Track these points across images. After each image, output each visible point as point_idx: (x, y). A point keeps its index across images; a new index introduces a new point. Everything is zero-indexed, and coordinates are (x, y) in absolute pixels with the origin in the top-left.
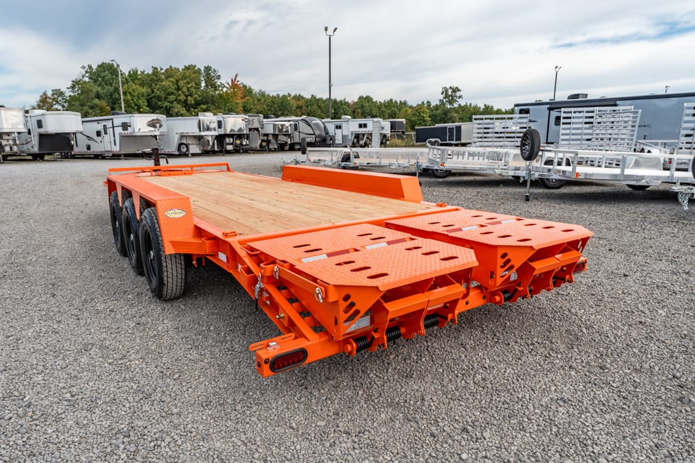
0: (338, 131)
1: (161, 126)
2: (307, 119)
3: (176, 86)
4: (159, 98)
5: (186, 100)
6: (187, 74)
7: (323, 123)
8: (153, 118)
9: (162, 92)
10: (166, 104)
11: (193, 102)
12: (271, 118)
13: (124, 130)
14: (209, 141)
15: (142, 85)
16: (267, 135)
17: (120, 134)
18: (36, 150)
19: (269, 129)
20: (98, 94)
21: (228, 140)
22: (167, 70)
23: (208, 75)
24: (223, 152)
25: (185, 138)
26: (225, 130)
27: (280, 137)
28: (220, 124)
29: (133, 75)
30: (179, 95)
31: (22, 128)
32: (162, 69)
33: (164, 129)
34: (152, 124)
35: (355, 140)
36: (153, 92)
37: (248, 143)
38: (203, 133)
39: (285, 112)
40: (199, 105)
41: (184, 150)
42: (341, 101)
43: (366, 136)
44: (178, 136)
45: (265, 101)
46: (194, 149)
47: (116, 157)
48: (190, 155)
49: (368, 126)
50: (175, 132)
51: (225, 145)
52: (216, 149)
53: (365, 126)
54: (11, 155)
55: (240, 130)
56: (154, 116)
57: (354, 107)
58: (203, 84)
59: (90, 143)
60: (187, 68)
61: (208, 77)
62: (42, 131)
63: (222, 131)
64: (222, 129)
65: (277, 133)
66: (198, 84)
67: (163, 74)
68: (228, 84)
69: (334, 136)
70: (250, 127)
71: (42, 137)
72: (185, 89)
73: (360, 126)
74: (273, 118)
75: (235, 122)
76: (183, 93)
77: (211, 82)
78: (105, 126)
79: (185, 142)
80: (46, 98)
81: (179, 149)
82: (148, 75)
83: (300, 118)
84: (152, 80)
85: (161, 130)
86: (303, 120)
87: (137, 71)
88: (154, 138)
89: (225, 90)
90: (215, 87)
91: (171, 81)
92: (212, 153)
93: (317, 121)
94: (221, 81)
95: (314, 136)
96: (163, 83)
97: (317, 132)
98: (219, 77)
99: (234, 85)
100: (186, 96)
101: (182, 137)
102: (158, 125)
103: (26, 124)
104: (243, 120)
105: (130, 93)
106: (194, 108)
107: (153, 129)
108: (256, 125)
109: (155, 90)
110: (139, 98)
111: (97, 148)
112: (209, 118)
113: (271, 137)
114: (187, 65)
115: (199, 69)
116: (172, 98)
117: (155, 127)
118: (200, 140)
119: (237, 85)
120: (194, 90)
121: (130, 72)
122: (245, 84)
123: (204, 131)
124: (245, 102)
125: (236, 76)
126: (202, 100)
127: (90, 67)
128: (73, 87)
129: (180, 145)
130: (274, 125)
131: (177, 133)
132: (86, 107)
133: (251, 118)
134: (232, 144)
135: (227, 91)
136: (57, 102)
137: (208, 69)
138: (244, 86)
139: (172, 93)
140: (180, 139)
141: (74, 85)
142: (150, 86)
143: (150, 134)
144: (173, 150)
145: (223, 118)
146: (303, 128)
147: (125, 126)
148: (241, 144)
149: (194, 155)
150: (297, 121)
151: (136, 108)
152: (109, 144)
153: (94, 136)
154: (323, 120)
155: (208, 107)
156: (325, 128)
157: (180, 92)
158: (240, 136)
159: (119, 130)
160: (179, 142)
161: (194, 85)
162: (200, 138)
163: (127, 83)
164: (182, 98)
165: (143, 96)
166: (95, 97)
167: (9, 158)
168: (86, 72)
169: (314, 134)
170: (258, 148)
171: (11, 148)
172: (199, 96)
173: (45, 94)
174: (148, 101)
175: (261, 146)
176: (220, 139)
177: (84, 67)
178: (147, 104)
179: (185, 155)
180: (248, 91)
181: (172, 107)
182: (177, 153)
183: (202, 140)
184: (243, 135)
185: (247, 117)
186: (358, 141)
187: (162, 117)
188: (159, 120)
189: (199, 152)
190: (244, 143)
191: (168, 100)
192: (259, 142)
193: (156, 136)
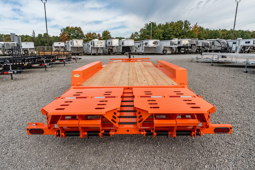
0: (234, 45)
1: (157, 44)
2: (219, 40)
3: (173, 29)
4: (167, 33)
5: (176, 34)
6: (178, 24)
7: (227, 42)
8: (155, 41)
9: (168, 31)
10: (169, 35)
11: (178, 34)
12: (203, 40)
13: (146, 45)
14: (174, 49)
15: (162, 29)
16: (199, 47)
17: (144, 46)
18: (121, 51)
19: (200, 45)
20: (148, 33)
21: (182, 49)
22: (171, 23)
23: (186, 24)
24: (179, 53)
25: (166, 48)
26: (181, 45)
27: (205, 48)
28: (179, 43)
29: (160, 26)
30: (174, 32)
31: (118, 45)
32: (169, 23)
33: (158, 45)
34: (154, 43)
35: (243, 49)
36: (165, 31)
37: (191, 50)
38: (172, 46)
39: (216, 37)
40: (181, 35)
41: (165, 52)
42: (246, 31)
43: (249, 47)
44: (163, 47)
45: (208, 33)
46: (169, 52)
47: (143, 54)
48: (167, 54)
49: (250, 42)
50: (162, 46)
51: (181, 50)
52: (177, 52)
53: (249, 42)
54: (115, 53)
55: (187, 44)
56: (155, 40)
57: (252, 33)
58: (183, 27)
59: (136, 49)
60: (178, 22)
61: (186, 25)
62: (123, 45)
63: (179, 45)
64: (180, 45)
65: (203, 46)
66: (181, 28)
67: (169, 25)
68: (193, 27)
69: (232, 47)
70: (192, 43)
71: (123, 47)
72: (176, 30)
73: (246, 43)
74: (204, 40)
75: (185, 42)
76: (175, 31)
77: (186, 27)
78: (141, 44)
79: (166, 50)
80: (133, 35)
81: (163, 52)
82: (164, 26)
83: (216, 40)
84: (165, 27)
85: (157, 45)
86: (217, 40)
87: (161, 24)
88: (154, 48)
89: (191, 29)
90: (188, 28)
91: (172, 27)
92: (175, 53)
93: (224, 41)
94: (190, 26)
95: (221, 47)
96: (169, 28)
97: (223, 46)
98: (190, 24)
99: (195, 27)
100: (176, 32)
101: (165, 47)
102: (156, 43)
103: (119, 44)
104: (188, 41)
105: (157, 32)
106: (179, 36)
107: (154, 45)
108: (195, 43)
109: (166, 31)
110: (160, 34)
111: (138, 51)
112: (176, 40)
113: (201, 48)
114: (178, 21)
115: (183, 22)
116: (171, 33)
117: (155, 44)
118: (171, 49)
119: (197, 27)
120: (179, 30)
121: (159, 25)
122: (200, 26)
123: (172, 45)
124: (199, 34)
125: (197, 23)
126: (182, 33)
127: (147, 24)
128: (141, 31)
129: (164, 50)
130: (203, 43)
131: (163, 46)
132: (144, 38)
133: (193, 40)
134: (184, 50)
135: (192, 30)
136: (136, 36)
137: (186, 21)
138: (200, 27)
139: (172, 32)
140: (164, 48)
141: (141, 30)
142: (164, 29)
143: (153, 46)
144: (161, 52)
145: (181, 40)
146: (217, 44)
147: (146, 44)
148: (188, 50)
149: (168, 54)
150: (214, 41)
151: (159, 37)
152: (141, 50)
153: (137, 47)
154: (227, 40)
155: (183, 36)
156: (228, 44)
157: (174, 31)
158: (187, 47)
159: (144, 45)
160: (164, 49)
161: (180, 28)
162: (171, 48)
163: (157, 29)
164: (175, 33)
165: (161, 33)
166: (147, 34)
167: (115, 54)
168: (146, 26)
169: (221, 46)
170: (195, 52)
171: (115, 51)
172: (181, 32)
173: (133, 34)
174: (163, 35)
175: (196, 51)
176: (179, 48)
177: (145, 24)
178: (162, 36)
179: (165, 54)
180: (201, 29)
181: (171, 37)
182: (162, 53)
183: (172, 49)
184: (188, 47)
185: (191, 40)
186: (244, 50)
187: (158, 41)
188: (157, 42)
189: (171, 53)
190: (189, 50)
191: (170, 34)
192: (196, 49)
193: (155, 47)
